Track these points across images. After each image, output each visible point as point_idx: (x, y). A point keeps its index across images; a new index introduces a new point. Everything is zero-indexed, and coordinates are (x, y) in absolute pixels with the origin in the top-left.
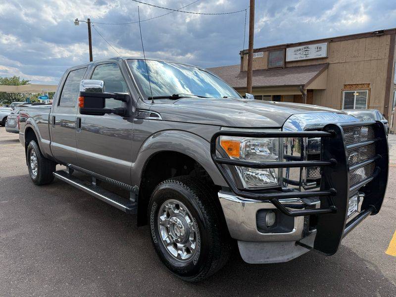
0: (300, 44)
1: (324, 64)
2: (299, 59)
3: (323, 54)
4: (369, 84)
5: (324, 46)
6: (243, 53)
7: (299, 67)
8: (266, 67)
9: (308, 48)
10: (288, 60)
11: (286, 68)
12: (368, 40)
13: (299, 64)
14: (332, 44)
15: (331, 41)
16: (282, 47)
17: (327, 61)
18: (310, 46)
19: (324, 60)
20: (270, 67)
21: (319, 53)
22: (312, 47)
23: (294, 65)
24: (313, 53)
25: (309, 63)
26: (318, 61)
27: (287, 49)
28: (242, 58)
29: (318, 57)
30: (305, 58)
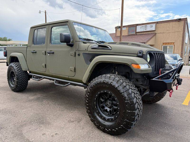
0: (143, 24)
1: (154, 33)
2: (142, 31)
3: (153, 29)
4: (174, 43)
5: (154, 25)
6: (117, 28)
7: (142, 34)
8: (127, 35)
9: (146, 26)
10: (137, 31)
11: (136, 35)
12: (174, 23)
13: (142, 33)
14: (157, 24)
15: (157, 23)
16: (135, 26)
17: (155, 32)
18: (147, 25)
19: (154, 32)
20: (129, 34)
21: (151, 28)
22: (149, 26)
23: (140, 33)
24: (149, 28)
25: (147, 33)
26: (151, 32)
27: (137, 26)
28: (116, 30)
29: (151, 30)
30: (145, 31)
